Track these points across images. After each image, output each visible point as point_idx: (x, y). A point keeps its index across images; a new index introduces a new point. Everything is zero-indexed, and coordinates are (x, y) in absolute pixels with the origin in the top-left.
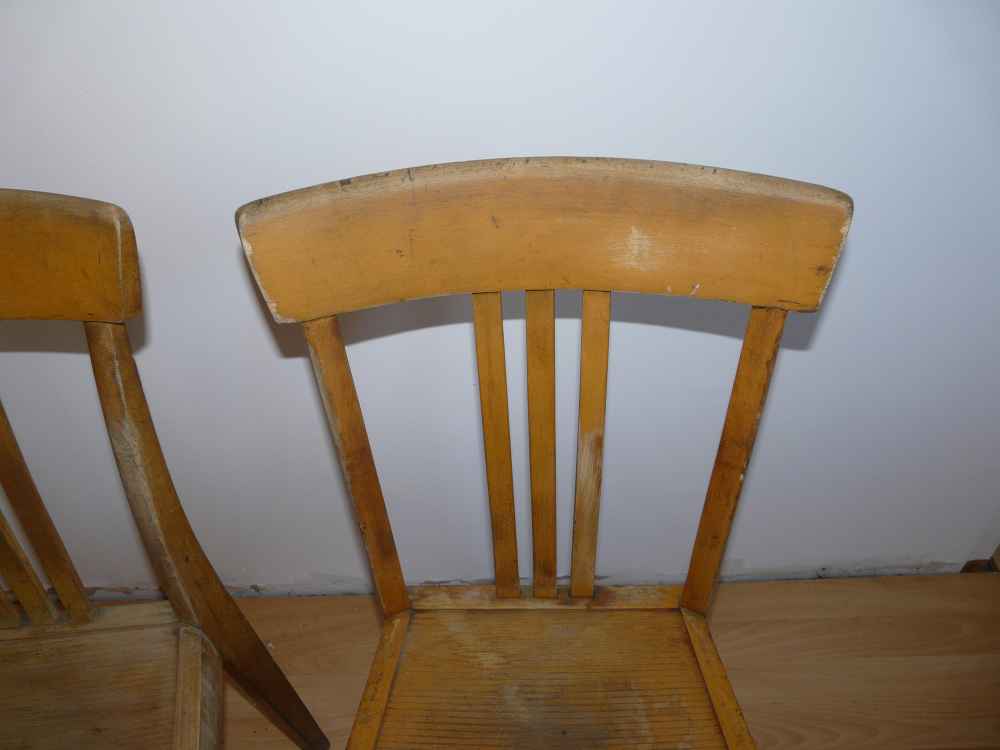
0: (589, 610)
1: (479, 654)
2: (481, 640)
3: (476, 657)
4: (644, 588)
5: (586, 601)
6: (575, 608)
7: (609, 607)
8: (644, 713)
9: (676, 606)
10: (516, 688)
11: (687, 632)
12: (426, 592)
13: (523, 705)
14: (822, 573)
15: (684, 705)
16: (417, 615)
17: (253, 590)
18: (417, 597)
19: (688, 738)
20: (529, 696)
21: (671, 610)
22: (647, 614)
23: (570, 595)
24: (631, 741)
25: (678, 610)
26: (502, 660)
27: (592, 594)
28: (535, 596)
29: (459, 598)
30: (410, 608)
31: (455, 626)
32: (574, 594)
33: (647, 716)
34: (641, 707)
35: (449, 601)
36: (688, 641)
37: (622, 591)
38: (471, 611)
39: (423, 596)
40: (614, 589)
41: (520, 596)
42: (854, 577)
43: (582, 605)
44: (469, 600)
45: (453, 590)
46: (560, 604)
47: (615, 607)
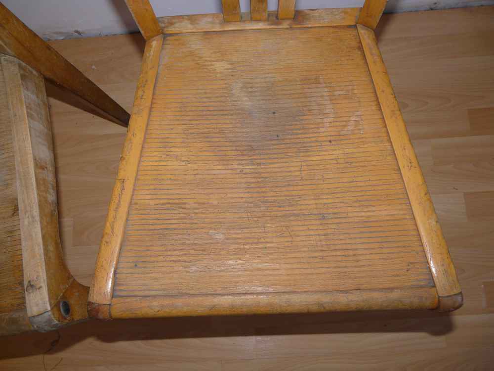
0: (291, 28)
1: (213, 63)
2: (215, 53)
3: (212, 65)
4: (331, 11)
5: (288, 22)
6: (281, 27)
7: (305, 26)
8: (327, 98)
9: (352, 23)
10: (241, 85)
11: (360, 42)
12: (174, 21)
13: (247, 96)
14: (433, 6)
15: (356, 92)
16: (168, 38)
17: (76, 34)
18: (166, 24)
19: (357, 113)
20: (250, 90)
21: (350, 27)
22: (331, 30)
23: (277, 17)
24: (320, 117)
25: (355, 26)
26: (229, 66)
27: (293, 17)
28: (252, 20)
29: (197, 24)
30: (163, 33)
31: (196, 44)
32: (280, 16)
33: (331, 100)
34: (325, 94)
35: (190, 26)
36: (361, 48)
37: (316, 14)
38: (207, 33)
39: (172, 24)
40: (308, 12)
41: (242, 20)
42: (454, 8)
43: (285, 25)
44: (205, 25)
45: (192, 19)
46: (269, 25)
47: (310, 26)
